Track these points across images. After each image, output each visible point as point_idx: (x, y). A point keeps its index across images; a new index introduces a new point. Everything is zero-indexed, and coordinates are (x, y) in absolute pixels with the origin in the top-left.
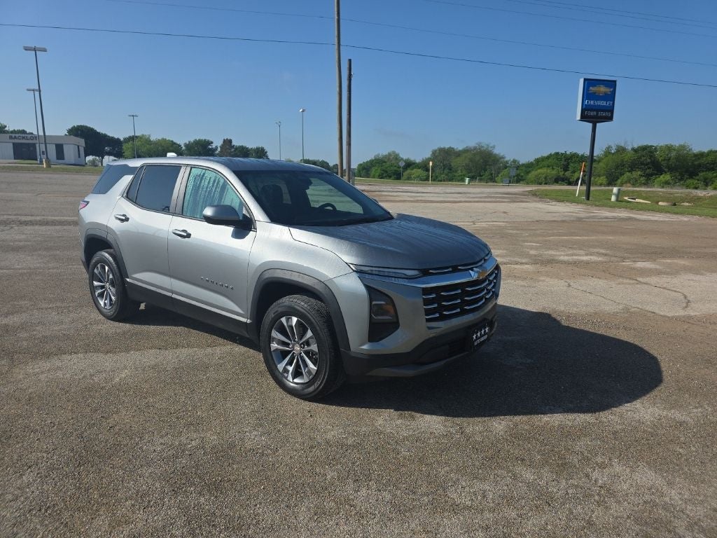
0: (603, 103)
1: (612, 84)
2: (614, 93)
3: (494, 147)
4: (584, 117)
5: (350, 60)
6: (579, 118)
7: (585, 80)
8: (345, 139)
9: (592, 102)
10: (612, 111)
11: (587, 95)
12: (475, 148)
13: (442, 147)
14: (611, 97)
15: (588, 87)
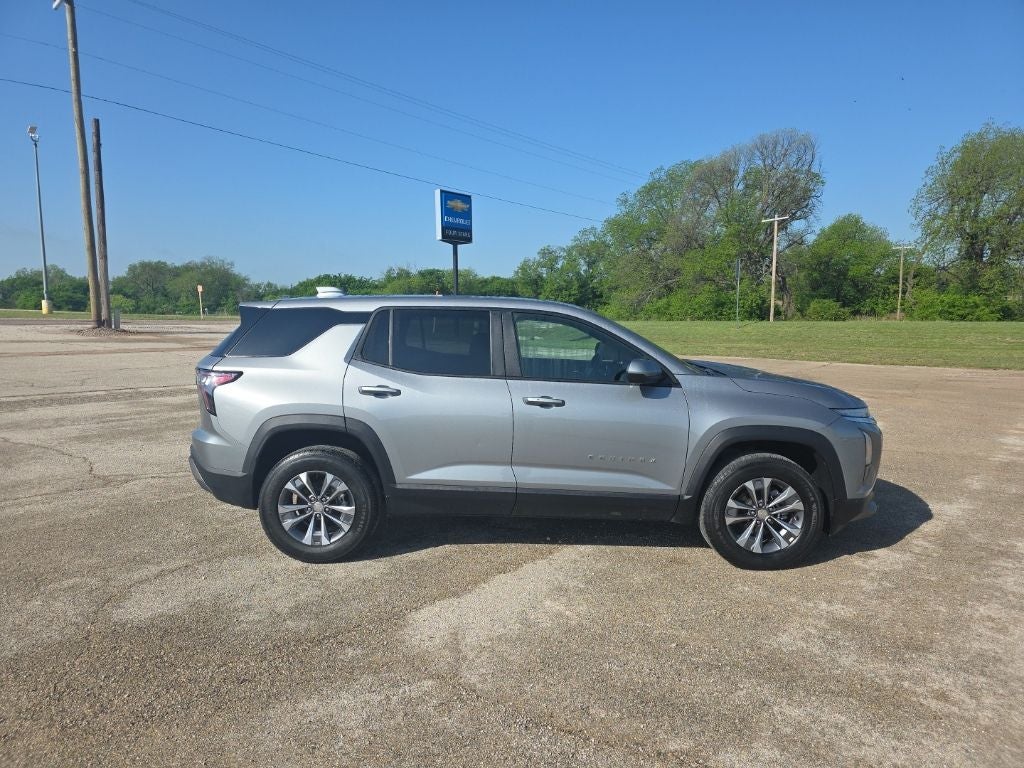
0: (462, 221)
1: (467, 199)
2: (470, 209)
3: (232, 264)
4: (446, 238)
5: (97, 122)
6: (439, 236)
7: (442, 191)
8: (97, 246)
9: (451, 219)
10: (469, 230)
11: (446, 211)
12: (203, 264)
13: (146, 261)
14: (467, 215)
15: (446, 202)
